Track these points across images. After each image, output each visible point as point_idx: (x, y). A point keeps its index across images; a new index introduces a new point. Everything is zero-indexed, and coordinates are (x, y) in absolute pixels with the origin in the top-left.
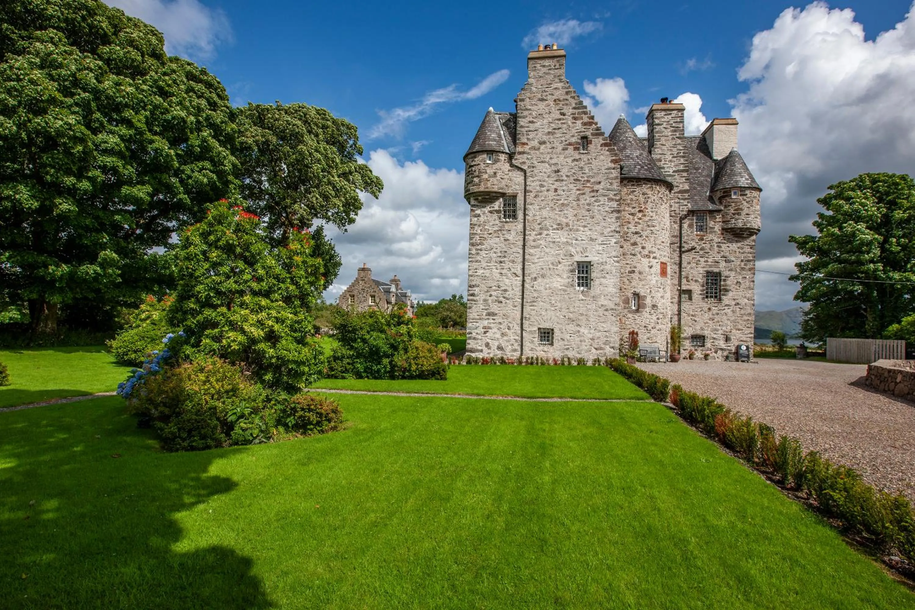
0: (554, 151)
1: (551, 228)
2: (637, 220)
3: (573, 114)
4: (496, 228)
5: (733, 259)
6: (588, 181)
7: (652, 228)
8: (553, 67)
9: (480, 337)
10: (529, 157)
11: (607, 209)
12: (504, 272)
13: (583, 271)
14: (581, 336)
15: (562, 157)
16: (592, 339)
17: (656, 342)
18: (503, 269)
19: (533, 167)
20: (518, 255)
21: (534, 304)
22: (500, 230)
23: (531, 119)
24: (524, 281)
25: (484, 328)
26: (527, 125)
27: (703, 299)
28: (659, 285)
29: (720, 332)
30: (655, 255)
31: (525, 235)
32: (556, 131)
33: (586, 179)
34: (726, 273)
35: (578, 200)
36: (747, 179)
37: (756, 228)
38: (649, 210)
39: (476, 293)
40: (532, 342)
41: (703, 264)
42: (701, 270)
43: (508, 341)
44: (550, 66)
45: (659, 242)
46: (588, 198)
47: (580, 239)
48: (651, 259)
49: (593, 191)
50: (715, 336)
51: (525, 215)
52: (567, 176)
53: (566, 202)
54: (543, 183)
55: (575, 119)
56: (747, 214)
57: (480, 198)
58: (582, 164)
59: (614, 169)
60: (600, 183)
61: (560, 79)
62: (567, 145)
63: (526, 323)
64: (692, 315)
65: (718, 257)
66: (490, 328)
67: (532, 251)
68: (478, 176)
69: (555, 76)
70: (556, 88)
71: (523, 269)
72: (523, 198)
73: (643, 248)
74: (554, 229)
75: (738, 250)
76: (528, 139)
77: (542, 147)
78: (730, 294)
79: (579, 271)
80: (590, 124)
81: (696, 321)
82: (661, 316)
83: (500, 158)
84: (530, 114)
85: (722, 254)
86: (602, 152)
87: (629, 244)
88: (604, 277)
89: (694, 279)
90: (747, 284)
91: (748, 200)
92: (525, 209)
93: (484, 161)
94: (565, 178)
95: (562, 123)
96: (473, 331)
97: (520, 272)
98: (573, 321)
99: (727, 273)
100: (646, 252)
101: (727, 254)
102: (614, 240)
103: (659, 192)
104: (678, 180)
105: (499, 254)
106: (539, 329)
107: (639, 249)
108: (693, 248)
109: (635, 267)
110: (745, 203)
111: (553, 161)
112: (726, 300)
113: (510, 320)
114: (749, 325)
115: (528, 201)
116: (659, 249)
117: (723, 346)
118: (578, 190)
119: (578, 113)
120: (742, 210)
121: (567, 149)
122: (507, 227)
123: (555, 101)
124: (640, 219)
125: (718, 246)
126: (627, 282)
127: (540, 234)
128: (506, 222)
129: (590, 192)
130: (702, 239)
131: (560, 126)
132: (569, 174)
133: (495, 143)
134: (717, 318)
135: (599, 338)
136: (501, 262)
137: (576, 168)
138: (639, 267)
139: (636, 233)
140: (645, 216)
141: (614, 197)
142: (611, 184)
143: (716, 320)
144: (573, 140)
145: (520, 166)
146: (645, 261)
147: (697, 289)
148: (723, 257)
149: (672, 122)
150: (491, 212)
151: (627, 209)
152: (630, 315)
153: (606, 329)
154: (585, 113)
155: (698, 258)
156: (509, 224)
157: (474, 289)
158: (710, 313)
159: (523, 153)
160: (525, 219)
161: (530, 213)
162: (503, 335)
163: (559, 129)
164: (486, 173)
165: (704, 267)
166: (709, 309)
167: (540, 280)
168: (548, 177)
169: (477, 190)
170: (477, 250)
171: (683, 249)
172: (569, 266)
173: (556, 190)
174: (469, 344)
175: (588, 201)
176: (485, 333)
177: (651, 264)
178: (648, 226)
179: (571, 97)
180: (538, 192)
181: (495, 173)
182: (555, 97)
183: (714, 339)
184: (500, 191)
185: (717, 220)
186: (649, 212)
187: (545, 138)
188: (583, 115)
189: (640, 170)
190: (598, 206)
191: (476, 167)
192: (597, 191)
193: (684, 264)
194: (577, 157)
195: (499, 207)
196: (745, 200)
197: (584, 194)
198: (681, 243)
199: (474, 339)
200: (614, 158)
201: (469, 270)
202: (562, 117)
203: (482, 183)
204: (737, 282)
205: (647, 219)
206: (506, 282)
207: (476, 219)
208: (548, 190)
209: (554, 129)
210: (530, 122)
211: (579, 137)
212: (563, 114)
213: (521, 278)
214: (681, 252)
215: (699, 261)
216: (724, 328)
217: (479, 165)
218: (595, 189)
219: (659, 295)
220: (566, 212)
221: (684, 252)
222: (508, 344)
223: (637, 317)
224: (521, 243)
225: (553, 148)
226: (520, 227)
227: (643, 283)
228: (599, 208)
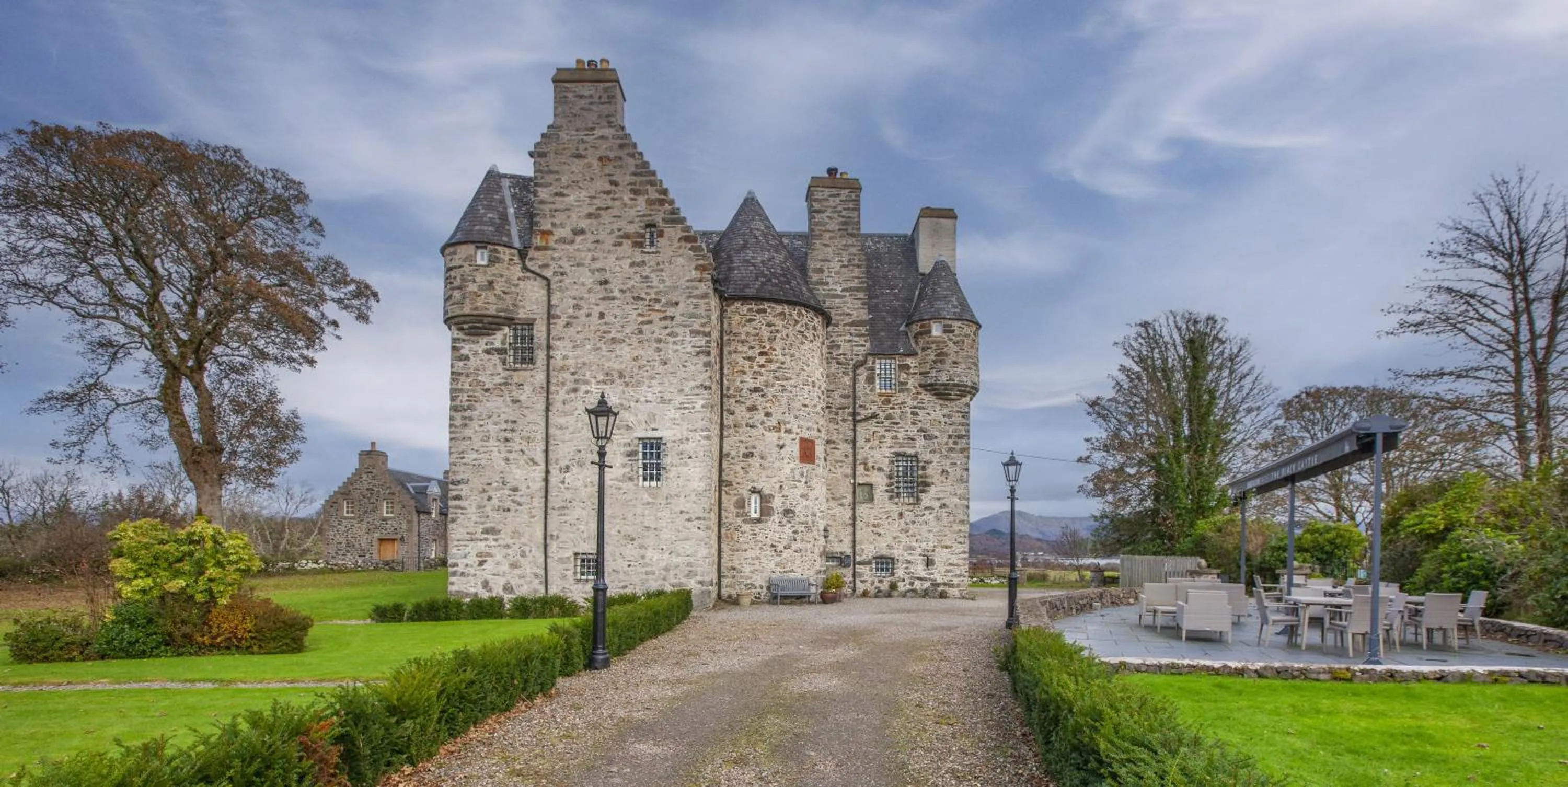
0: (599, 246)
1: (593, 381)
2: (756, 368)
3: (631, 184)
4: (498, 380)
5: (937, 434)
6: (657, 301)
7: (784, 383)
8: (596, 99)
9: (472, 571)
10: (556, 255)
11: (689, 349)
12: (511, 456)
13: (652, 454)
14: (646, 565)
15: (612, 258)
16: (667, 569)
17: (792, 571)
18: (510, 452)
19: (562, 274)
20: (536, 428)
21: (566, 511)
22: (506, 384)
23: (559, 190)
24: (547, 472)
25: (480, 555)
26: (552, 200)
27: (891, 498)
28: (797, 477)
29: (919, 551)
30: (788, 426)
31: (548, 392)
32: (602, 212)
33: (654, 296)
34: (925, 456)
35: (641, 332)
36: (954, 307)
37: (969, 384)
38: (779, 351)
39: (463, 493)
40: (564, 577)
41: (889, 441)
42: (887, 452)
43: (522, 577)
44: (591, 96)
45: (797, 405)
46: (657, 330)
47: (643, 399)
48: (782, 434)
49: (665, 318)
50: (909, 558)
51: (549, 357)
52: (622, 291)
53: (619, 336)
54: (579, 303)
55: (636, 192)
56: (955, 363)
57: (466, 326)
58: (646, 271)
59: (700, 281)
60: (677, 304)
61: (609, 122)
62: (622, 237)
63: (553, 546)
64: (874, 526)
65: (913, 431)
66: (489, 555)
67: (562, 421)
68: (460, 288)
69: (600, 116)
70: (602, 137)
71: (546, 451)
72: (544, 329)
73: (768, 415)
74: (599, 382)
75: (943, 420)
76: (554, 225)
77: (579, 239)
78: (933, 490)
79: (645, 454)
80: (662, 202)
81: (880, 535)
82: (801, 528)
83: (502, 256)
84: (557, 180)
85: (920, 425)
86: (681, 251)
87: (743, 408)
88: (686, 464)
89: (876, 466)
90: (959, 472)
91: (955, 339)
92: (549, 347)
93: (470, 259)
94: (617, 294)
95: (613, 199)
96: (459, 561)
97: (540, 457)
98: (633, 539)
99: (928, 457)
100: (773, 422)
101: (927, 426)
102: (702, 402)
103: (797, 322)
104: (849, 305)
105: (504, 426)
106: (576, 554)
107: (760, 416)
108: (874, 416)
109: (754, 447)
110: (951, 344)
111: (598, 265)
112: (927, 499)
113: (523, 540)
114: (961, 540)
115: (553, 333)
116: (796, 417)
117: (923, 574)
118: (640, 315)
119: (641, 183)
120: (946, 355)
121: (620, 244)
122: (517, 377)
123: (600, 159)
124: (762, 366)
125: (912, 413)
126: (741, 472)
127: (575, 390)
128: (515, 370)
129: (661, 319)
130: (889, 402)
131: (610, 203)
132: (625, 288)
133: (491, 228)
134: (913, 529)
135: (677, 567)
136: (507, 440)
137: (637, 278)
138: (760, 448)
139: (756, 390)
140: (770, 361)
141: (702, 329)
142: (696, 306)
143: (911, 532)
144: (632, 229)
145: (538, 271)
146: (772, 437)
147: (879, 481)
148: (921, 430)
149: (840, 208)
150: (488, 352)
151: (740, 349)
152: (747, 527)
153: (688, 553)
154: (653, 184)
155: (882, 431)
156: (521, 373)
157: (460, 487)
158: (902, 521)
159: (546, 248)
160: (548, 365)
161: (557, 354)
162: (514, 566)
163: (607, 208)
164: (474, 281)
165: (891, 447)
166: (901, 515)
167: (575, 470)
168: (590, 291)
169: (458, 312)
170: (464, 418)
171: (858, 418)
172: (625, 445)
173: (602, 315)
174: (452, 584)
175: (655, 335)
176: (481, 563)
177: (781, 443)
178: (777, 378)
179: (628, 154)
180: (570, 317)
181: (491, 283)
182: (599, 153)
183: (909, 562)
184: (502, 314)
185: (912, 371)
186: (778, 355)
187: (584, 224)
188: (649, 187)
189: (763, 284)
190: (674, 343)
191: (457, 270)
192: (672, 318)
193: (860, 442)
194: (638, 258)
195: (503, 343)
196: (951, 340)
197: (650, 322)
198: (854, 408)
199: (462, 574)
200: (701, 262)
201: (451, 453)
202: (613, 188)
203: (467, 300)
204: (943, 471)
205: (774, 366)
206: (517, 474)
207: (461, 364)
208: (589, 315)
209: (599, 208)
210: (556, 194)
211: (643, 224)
212: (614, 183)
213: (543, 467)
214: (855, 422)
215: (884, 437)
216: (924, 545)
217: (460, 267)
218: (668, 314)
219: (798, 492)
220: (619, 353)
221: (860, 421)
222: (522, 581)
223: (757, 531)
224: (541, 406)
225: (597, 242)
226: (540, 377)
227: (769, 473)
228: (675, 347)
